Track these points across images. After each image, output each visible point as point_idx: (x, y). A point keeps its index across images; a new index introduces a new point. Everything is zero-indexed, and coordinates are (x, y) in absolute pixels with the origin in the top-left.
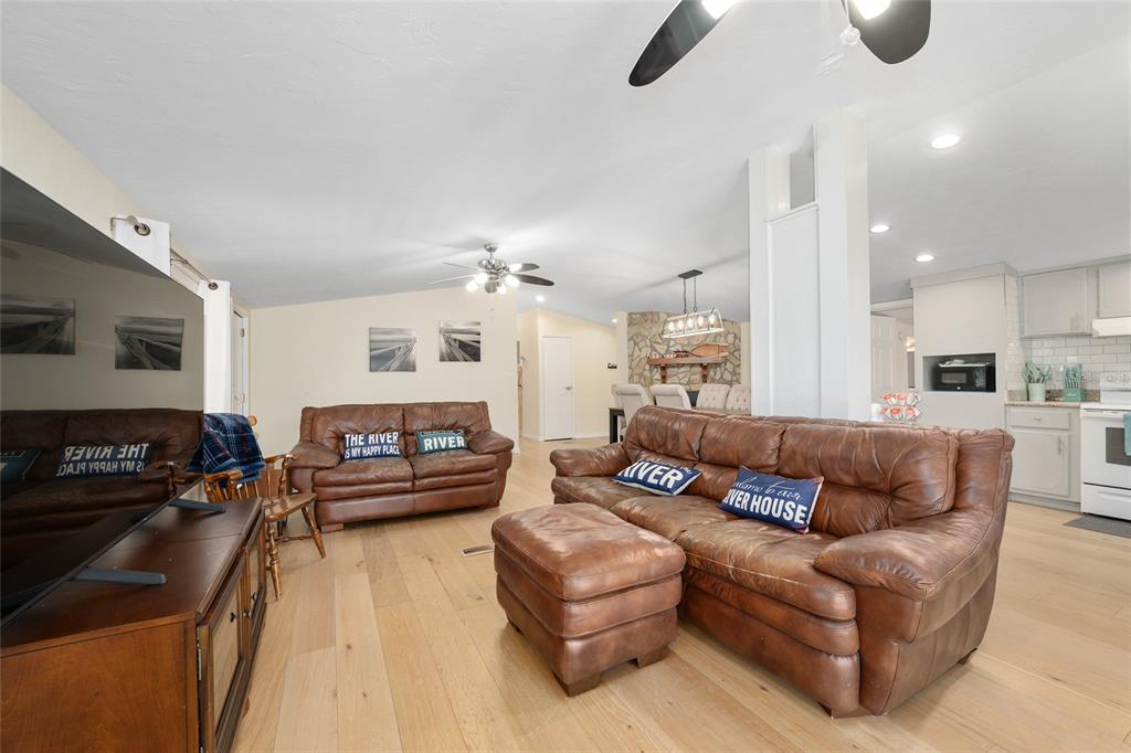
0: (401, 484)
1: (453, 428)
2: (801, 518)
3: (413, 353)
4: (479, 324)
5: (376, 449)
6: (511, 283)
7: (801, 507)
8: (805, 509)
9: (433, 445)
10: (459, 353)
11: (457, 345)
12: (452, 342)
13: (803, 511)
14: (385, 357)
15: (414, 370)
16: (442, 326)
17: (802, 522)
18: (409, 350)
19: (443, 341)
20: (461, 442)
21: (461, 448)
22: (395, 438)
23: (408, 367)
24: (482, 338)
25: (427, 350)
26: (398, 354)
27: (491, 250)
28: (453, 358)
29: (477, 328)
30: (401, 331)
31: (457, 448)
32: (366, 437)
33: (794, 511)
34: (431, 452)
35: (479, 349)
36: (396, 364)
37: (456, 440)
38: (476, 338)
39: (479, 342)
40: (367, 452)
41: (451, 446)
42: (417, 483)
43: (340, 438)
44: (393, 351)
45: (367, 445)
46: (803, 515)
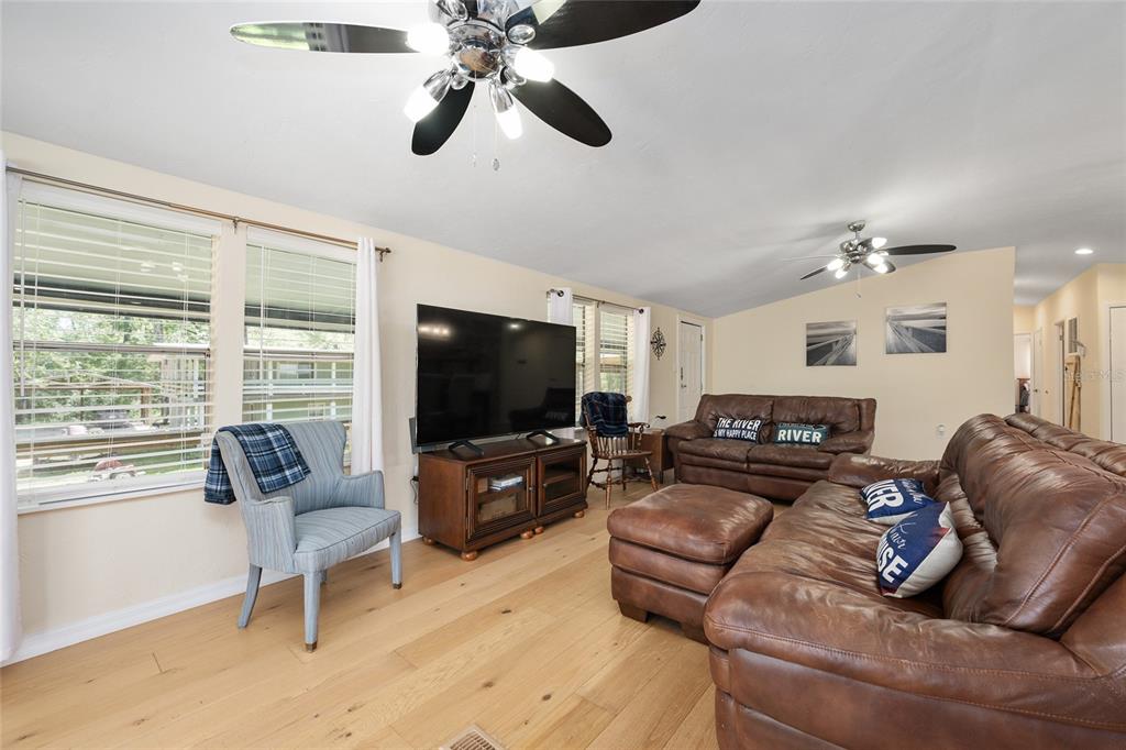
0: (738, 464)
1: (817, 424)
2: (892, 574)
3: (853, 345)
4: (944, 305)
5: (736, 433)
6: (878, 261)
7: (898, 560)
8: (905, 565)
9: (786, 436)
10: (911, 343)
11: (910, 334)
12: (904, 331)
13: (899, 566)
14: (820, 351)
15: (854, 364)
16: (888, 313)
17: (891, 579)
18: (847, 343)
19: (889, 330)
20: (817, 437)
21: (816, 444)
22: (756, 425)
23: (844, 361)
24: (950, 323)
25: (869, 343)
26: (835, 348)
27: (857, 229)
28: (905, 350)
29: (941, 311)
30: (838, 324)
31: (811, 443)
32: (733, 422)
33: (890, 561)
34: (782, 442)
35: (945, 336)
36: (833, 358)
37: (811, 436)
38: (939, 323)
39: (944, 328)
40: (730, 434)
41: (804, 440)
42: (753, 466)
43: (717, 419)
44: (830, 345)
45: (731, 428)
46: (898, 572)
